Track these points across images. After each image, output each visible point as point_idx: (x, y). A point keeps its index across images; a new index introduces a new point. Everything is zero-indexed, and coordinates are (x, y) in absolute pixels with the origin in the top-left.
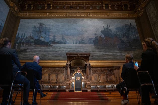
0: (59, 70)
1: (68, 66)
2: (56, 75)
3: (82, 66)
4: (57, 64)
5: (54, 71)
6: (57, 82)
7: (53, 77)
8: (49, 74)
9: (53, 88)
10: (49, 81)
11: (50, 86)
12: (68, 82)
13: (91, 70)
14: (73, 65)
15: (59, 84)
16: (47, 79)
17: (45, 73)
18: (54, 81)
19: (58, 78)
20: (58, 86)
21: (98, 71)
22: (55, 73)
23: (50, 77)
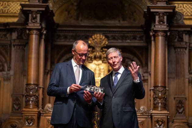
3: (125, 23)
13: (186, 48)
14: (69, 13)
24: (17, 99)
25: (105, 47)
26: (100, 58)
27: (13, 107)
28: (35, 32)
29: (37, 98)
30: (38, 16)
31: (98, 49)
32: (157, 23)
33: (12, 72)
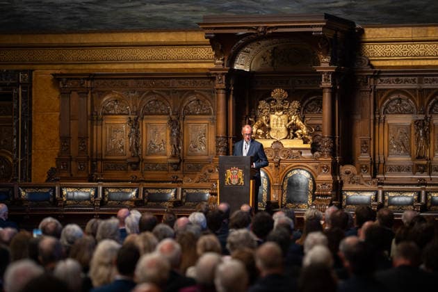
0: (186, 91)
1: (218, 86)
2: (171, 120)
4: (173, 53)
5: (158, 97)
6: (178, 164)
7: (158, 136)
8: (133, 117)
9: (148, 201)
10: (137, 160)
11: (134, 193)
13: (371, 91)
14: (264, 59)
15: (181, 182)
16: (122, 147)
17: (113, 112)
18: (165, 157)
19: (185, 141)
20: (174, 190)
21: (415, 96)
22: (169, 110)
23: (137, 136)
25: (286, 100)
26: (282, 109)
28: (222, 91)
30: (224, 77)
31: (279, 102)
32: (323, 81)
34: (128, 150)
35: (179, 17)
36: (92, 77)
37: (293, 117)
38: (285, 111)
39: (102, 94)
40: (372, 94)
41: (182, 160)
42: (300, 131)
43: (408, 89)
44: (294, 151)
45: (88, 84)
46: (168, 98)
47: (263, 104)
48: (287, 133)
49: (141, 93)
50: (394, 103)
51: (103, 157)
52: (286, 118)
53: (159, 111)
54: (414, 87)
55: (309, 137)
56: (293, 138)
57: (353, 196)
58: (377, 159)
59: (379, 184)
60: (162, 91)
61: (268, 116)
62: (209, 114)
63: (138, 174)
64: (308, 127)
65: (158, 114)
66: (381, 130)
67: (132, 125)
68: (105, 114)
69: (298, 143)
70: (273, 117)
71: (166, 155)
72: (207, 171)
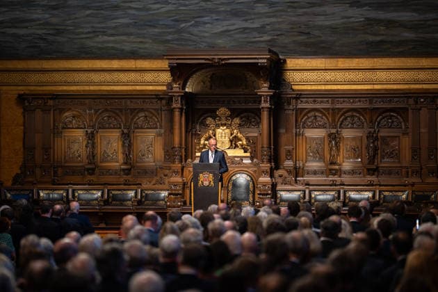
0: (135, 109)
1: (174, 106)
2: (123, 133)
4: (123, 77)
5: (111, 114)
6: (130, 170)
7: (111, 145)
8: (89, 131)
9: (113, 200)
11: (99, 194)
12: (178, 179)
13: (293, 110)
14: (204, 83)
15: (141, 184)
16: (79, 156)
17: (71, 126)
18: (118, 164)
19: (135, 150)
20: (134, 192)
21: (329, 114)
22: (120, 124)
23: (93, 147)
24: (168, 151)
25: (229, 117)
26: (225, 125)
27: (165, 157)
28: (177, 110)
29: (181, 157)
30: (179, 98)
31: (223, 118)
32: (263, 102)
33: (163, 131)
34: (85, 158)
35: (127, 47)
36: (55, 96)
37: (235, 131)
38: (229, 126)
39: (62, 111)
40: (294, 112)
41: (133, 167)
42: (240, 142)
43: (323, 109)
44: (236, 159)
45: (51, 102)
46: (120, 114)
47: (209, 121)
48: (230, 144)
49: (96, 111)
50: (310, 120)
51: (63, 164)
52: (229, 132)
53: (112, 126)
54: (328, 107)
55: (249, 148)
56: (235, 148)
57: (285, 195)
58: (298, 165)
59: (306, 185)
60: (116, 109)
61: (214, 130)
62: (156, 128)
63: (93, 178)
64: (247, 139)
65: (111, 128)
66: (300, 141)
67: (89, 137)
68: (63, 128)
69: (239, 152)
70: (219, 131)
71: (117, 162)
72: (163, 176)
